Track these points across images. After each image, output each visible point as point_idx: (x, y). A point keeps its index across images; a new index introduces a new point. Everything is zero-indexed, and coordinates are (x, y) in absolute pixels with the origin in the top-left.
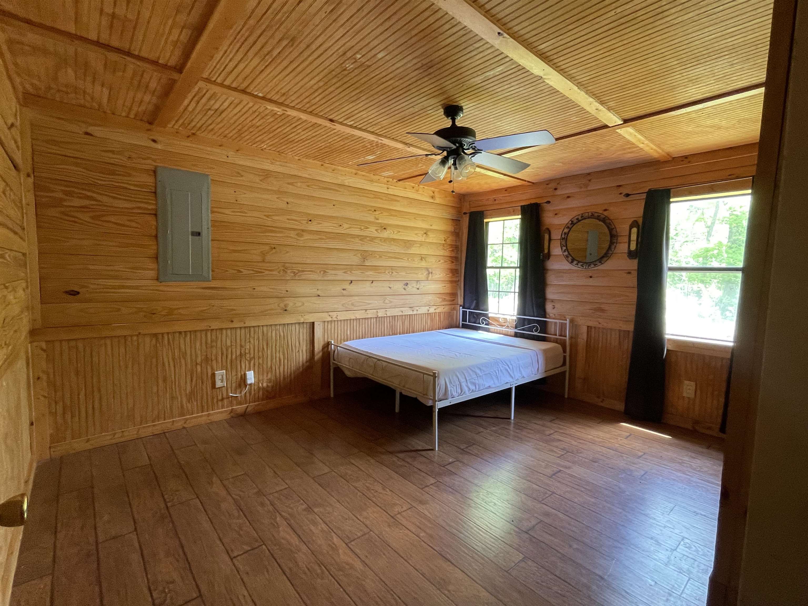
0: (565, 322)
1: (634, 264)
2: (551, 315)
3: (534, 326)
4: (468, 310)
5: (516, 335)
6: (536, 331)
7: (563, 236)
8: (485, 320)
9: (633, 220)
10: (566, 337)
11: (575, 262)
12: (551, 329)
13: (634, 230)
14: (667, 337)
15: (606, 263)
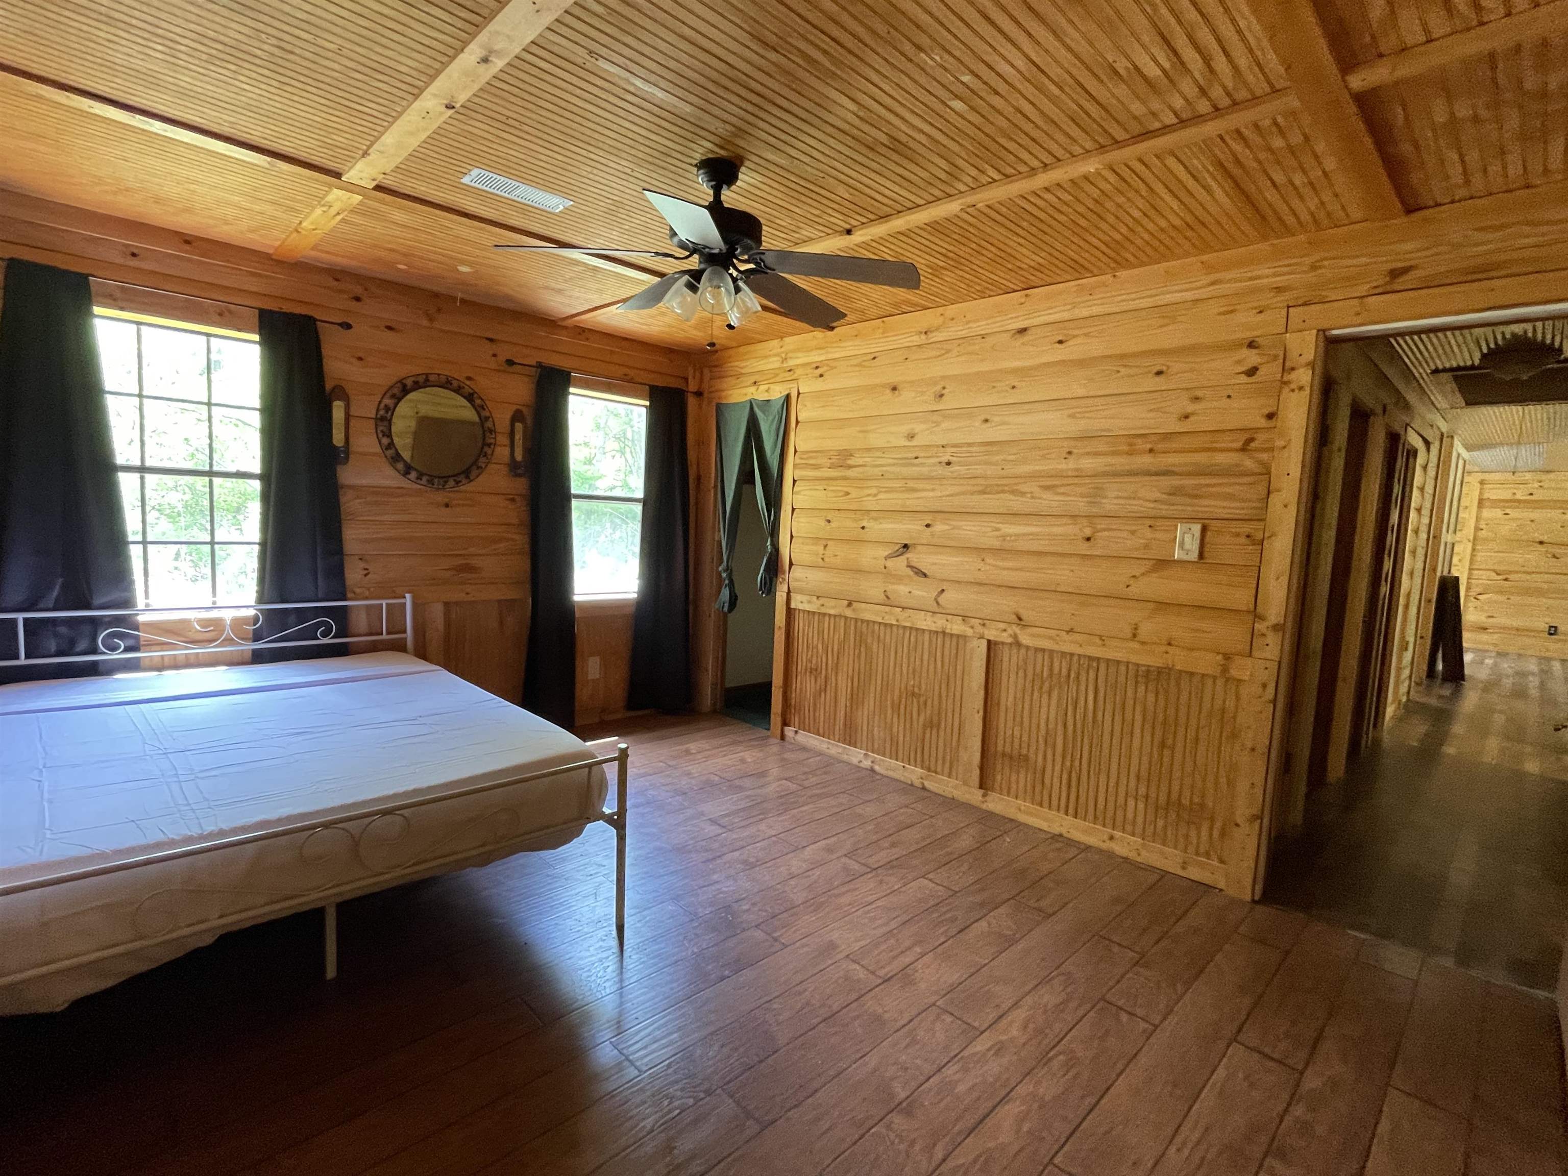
0: (402, 601)
1: (521, 485)
2: (358, 590)
3: (318, 625)
4: (20, 617)
5: (258, 658)
6: (324, 635)
7: (382, 412)
8: (121, 636)
9: (515, 407)
10: (405, 632)
11: (413, 475)
12: (360, 621)
13: (519, 426)
14: (576, 598)
15: (480, 479)
